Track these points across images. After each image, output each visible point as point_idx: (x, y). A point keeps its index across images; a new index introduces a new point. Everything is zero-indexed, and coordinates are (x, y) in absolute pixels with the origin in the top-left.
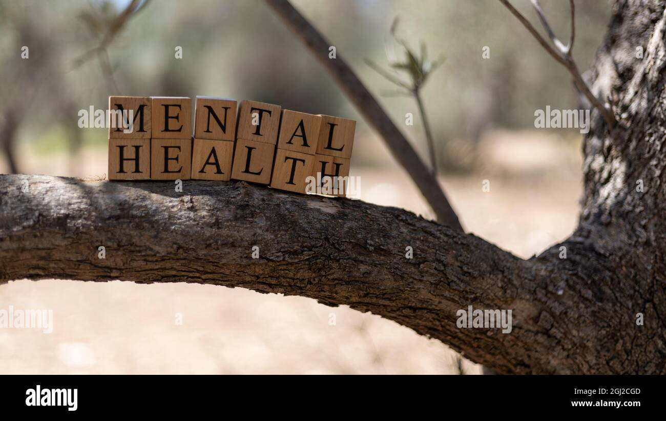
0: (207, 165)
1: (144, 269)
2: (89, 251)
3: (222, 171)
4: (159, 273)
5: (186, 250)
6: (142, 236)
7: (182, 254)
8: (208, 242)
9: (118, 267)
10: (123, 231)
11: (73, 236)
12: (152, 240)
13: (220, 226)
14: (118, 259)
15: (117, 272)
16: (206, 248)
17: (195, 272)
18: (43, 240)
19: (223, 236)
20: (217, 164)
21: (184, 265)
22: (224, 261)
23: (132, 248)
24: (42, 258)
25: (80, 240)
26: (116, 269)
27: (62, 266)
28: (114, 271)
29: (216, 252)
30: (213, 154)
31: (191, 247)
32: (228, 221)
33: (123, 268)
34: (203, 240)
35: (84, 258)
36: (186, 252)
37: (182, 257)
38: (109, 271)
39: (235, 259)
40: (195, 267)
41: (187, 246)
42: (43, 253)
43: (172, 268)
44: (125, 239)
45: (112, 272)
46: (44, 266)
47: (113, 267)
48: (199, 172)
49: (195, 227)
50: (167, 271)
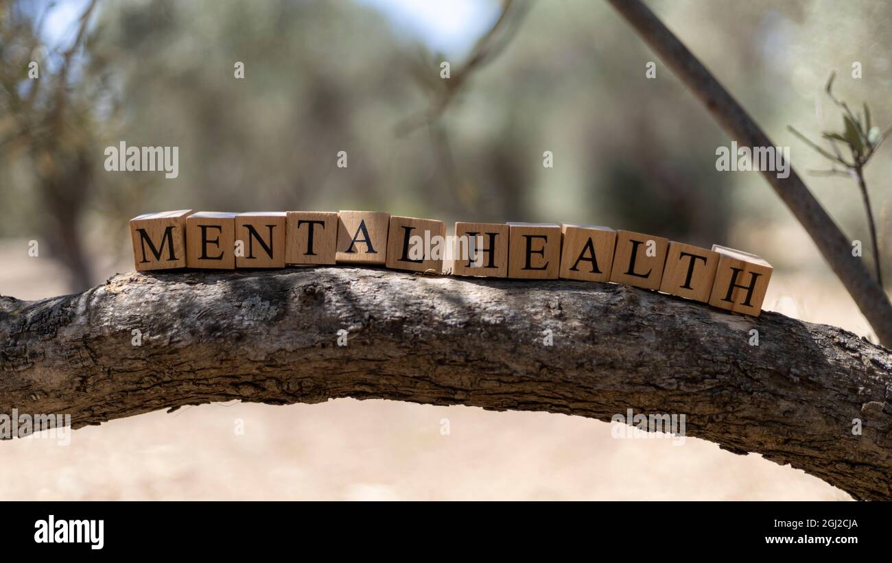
0: (581, 261)
1: (496, 392)
2: (429, 366)
3: (600, 269)
4: (516, 398)
5: (552, 370)
6: (495, 349)
7: (546, 375)
8: (580, 361)
9: (463, 387)
10: (472, 342)
11: (410, 346)
12: (508, 355)
13: (596, 341)
14: (464, 378)
15: (463, 394)
16: (577, 368)
17: (560, 399)
18: (373, 348)
19: (599, 354)
20: (593, 260)
21: (547, 389)
22: (600, 386)
23: (483, 365)
24: (371, 372)
25: (419, 351)
26: (461, 390)
27: (395, 383)
28: (459, 392)
29: (589, 374)
30: (589, 247)
31: (558, 366)
32: (606, 334)
33: (470, 388)
34: (573, 358)
35: (423, 374)
36: (550, 373)
37: (545, 378)
38: (453, 392)
39: (613, 385)
40: (562, 393)
41: (553, 365)
42: (373, 366)
43: (532, 393)
44: (474, 352)
45: (456, 393)
46: (373, 382)
47: (457, 387)
48: (571, 269)
49: (563, 340)
50: (526, 396)
